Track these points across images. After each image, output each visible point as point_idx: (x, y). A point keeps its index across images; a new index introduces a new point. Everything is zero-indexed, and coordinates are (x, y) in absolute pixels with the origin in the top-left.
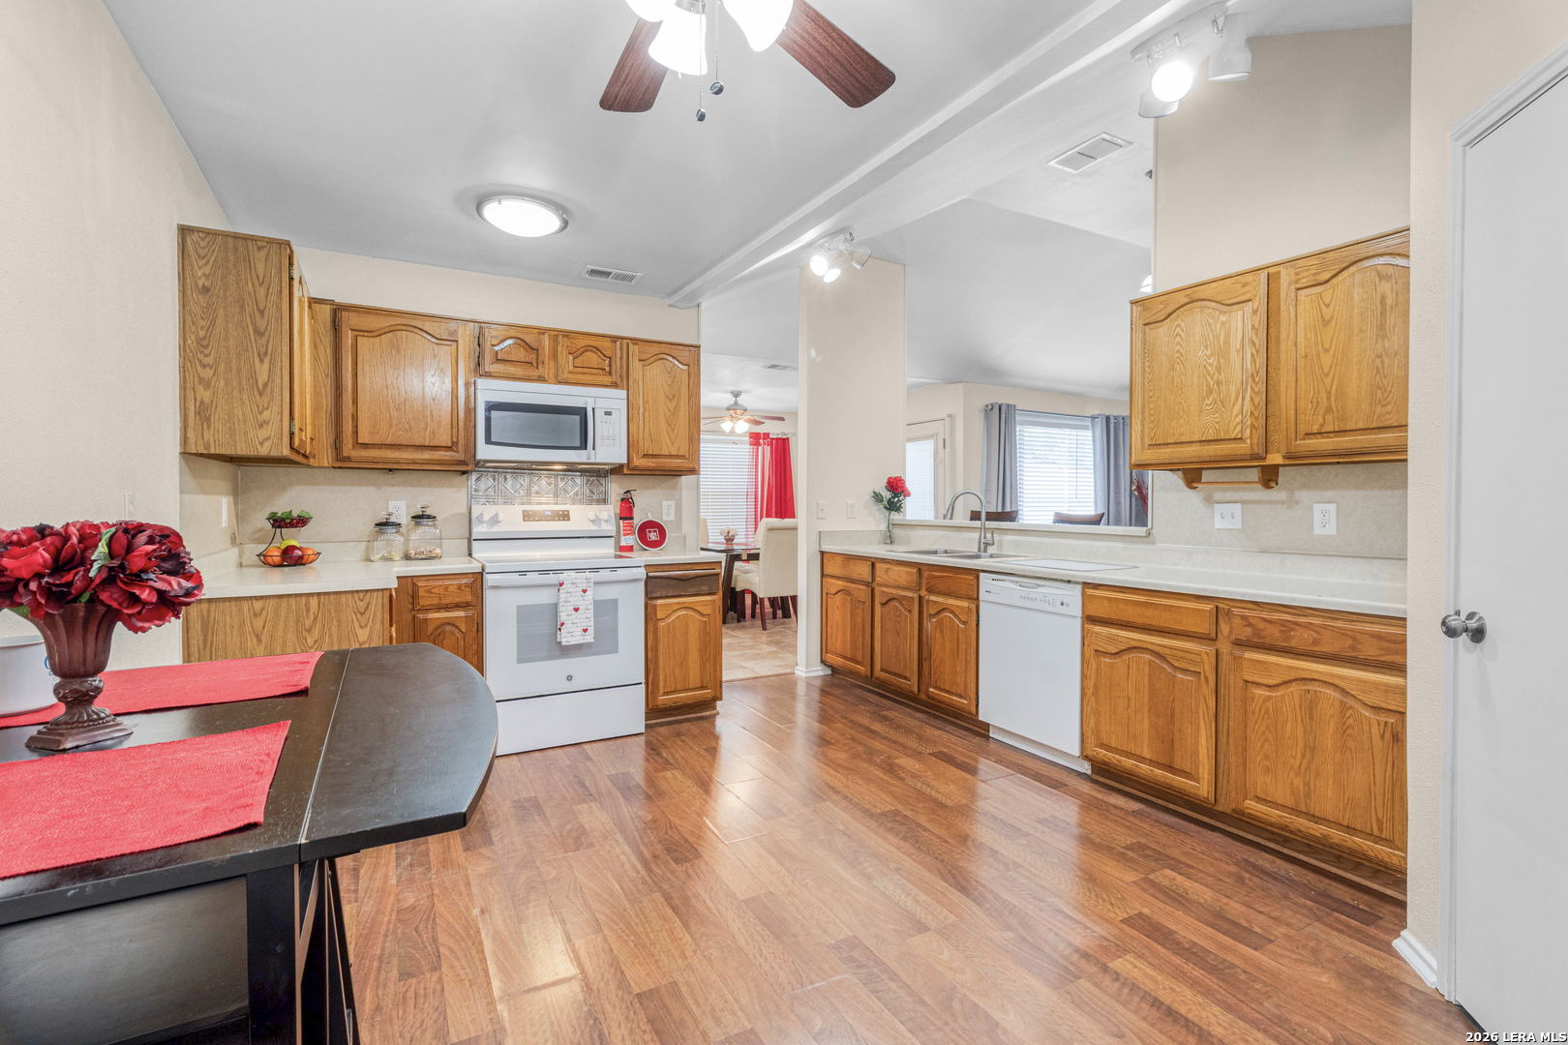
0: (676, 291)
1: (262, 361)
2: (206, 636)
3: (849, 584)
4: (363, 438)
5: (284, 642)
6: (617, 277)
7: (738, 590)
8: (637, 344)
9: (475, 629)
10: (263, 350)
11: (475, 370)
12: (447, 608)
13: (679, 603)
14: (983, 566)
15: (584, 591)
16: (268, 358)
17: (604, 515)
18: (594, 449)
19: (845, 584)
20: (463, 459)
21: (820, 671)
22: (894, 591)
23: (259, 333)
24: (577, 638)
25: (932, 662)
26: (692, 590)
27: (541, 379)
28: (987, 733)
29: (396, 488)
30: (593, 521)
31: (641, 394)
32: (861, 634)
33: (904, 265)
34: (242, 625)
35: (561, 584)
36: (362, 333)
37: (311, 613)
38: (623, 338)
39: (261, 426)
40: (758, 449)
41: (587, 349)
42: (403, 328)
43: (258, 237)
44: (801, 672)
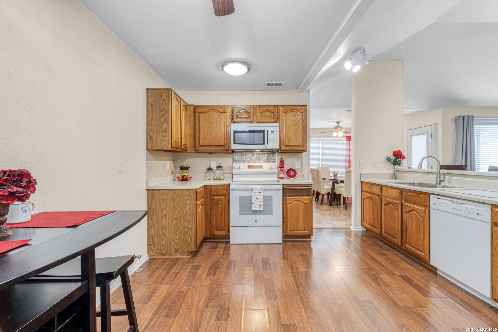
0: (298, 87)
1: (164, 123)
2: (152, 200)
3: (372, 195)
4: (201, 144)
5: (169, 203)
6: (276, 85)
7: (337, 194)
8: (283, 107)
9: (227, 202)
10: (164, 120)
11: (232, 121)
12: (220, 195)
13: (295, 198)
14: (432, 191)
15: (260, 192)
16: (166, 122)
17: (274, 167)
18: (267, 144)
19: (370, 195)
20: (228, 149)
21: (361, 229)
22: (390, 200)
23: (164, 115)
24: (257, 208)
25: (407, 233)
26: (301, 194)
27: (251, 122)
28: (436, 271)
29: (213, 158)
30: (270, 169)
31: (285, 124)
32: (376, 216)
33: (402, 61)
34: (160, 197)
35: (252, 190)
36: (201, 113)
37: (176, 195)
38: (278, 106)
39: (164, 141)
40: (350, 142)
41: (266, 110)
42: (212, 110)
43: (163, 88)
44: (353, 228)
